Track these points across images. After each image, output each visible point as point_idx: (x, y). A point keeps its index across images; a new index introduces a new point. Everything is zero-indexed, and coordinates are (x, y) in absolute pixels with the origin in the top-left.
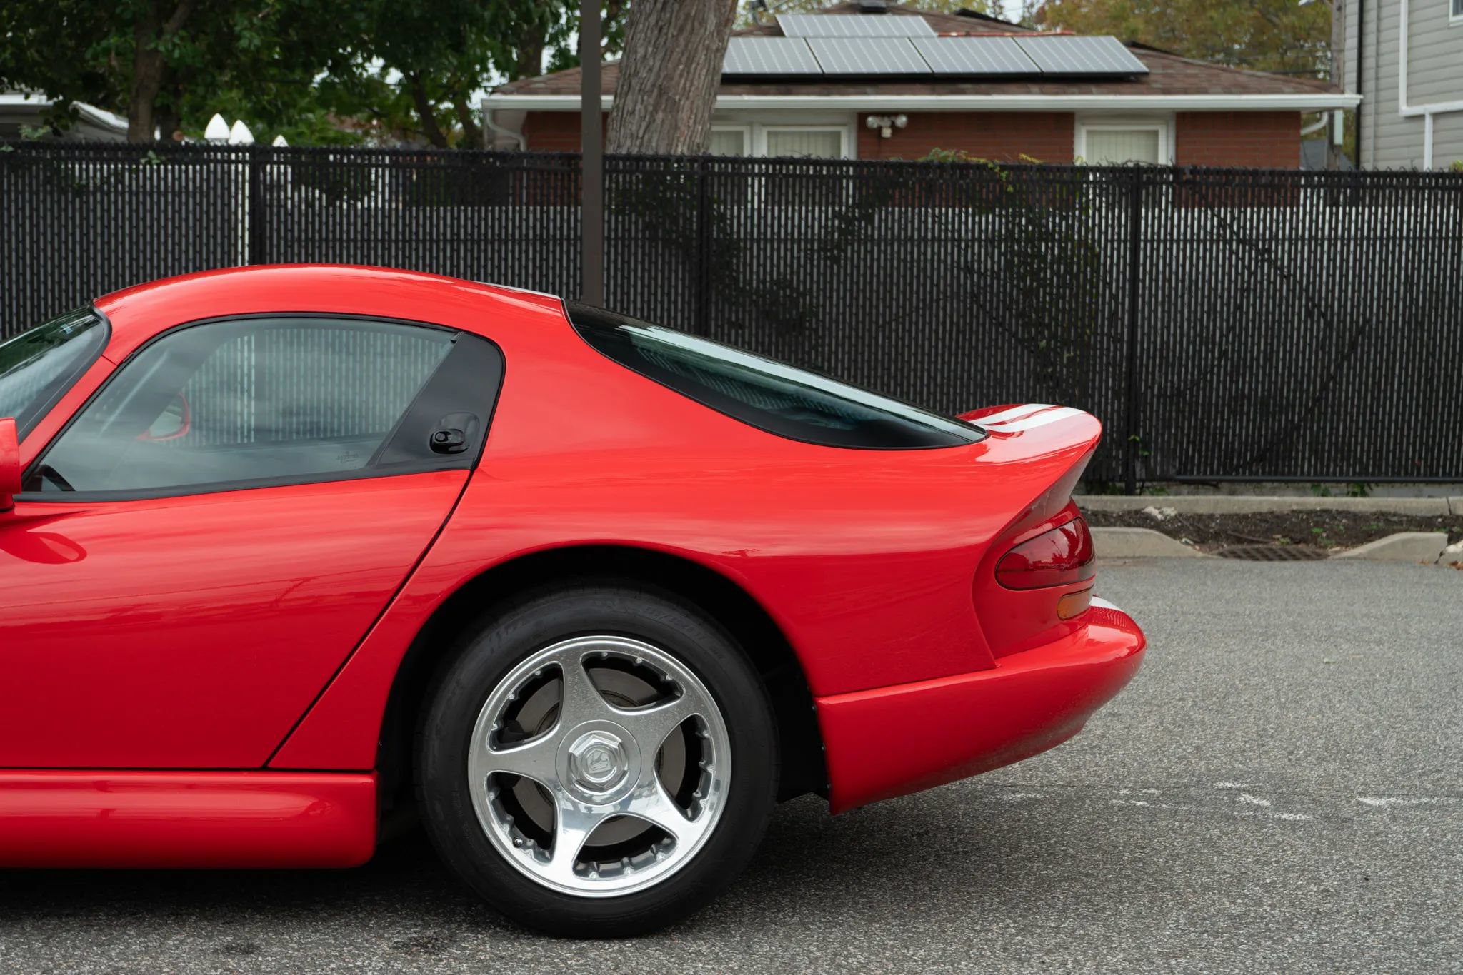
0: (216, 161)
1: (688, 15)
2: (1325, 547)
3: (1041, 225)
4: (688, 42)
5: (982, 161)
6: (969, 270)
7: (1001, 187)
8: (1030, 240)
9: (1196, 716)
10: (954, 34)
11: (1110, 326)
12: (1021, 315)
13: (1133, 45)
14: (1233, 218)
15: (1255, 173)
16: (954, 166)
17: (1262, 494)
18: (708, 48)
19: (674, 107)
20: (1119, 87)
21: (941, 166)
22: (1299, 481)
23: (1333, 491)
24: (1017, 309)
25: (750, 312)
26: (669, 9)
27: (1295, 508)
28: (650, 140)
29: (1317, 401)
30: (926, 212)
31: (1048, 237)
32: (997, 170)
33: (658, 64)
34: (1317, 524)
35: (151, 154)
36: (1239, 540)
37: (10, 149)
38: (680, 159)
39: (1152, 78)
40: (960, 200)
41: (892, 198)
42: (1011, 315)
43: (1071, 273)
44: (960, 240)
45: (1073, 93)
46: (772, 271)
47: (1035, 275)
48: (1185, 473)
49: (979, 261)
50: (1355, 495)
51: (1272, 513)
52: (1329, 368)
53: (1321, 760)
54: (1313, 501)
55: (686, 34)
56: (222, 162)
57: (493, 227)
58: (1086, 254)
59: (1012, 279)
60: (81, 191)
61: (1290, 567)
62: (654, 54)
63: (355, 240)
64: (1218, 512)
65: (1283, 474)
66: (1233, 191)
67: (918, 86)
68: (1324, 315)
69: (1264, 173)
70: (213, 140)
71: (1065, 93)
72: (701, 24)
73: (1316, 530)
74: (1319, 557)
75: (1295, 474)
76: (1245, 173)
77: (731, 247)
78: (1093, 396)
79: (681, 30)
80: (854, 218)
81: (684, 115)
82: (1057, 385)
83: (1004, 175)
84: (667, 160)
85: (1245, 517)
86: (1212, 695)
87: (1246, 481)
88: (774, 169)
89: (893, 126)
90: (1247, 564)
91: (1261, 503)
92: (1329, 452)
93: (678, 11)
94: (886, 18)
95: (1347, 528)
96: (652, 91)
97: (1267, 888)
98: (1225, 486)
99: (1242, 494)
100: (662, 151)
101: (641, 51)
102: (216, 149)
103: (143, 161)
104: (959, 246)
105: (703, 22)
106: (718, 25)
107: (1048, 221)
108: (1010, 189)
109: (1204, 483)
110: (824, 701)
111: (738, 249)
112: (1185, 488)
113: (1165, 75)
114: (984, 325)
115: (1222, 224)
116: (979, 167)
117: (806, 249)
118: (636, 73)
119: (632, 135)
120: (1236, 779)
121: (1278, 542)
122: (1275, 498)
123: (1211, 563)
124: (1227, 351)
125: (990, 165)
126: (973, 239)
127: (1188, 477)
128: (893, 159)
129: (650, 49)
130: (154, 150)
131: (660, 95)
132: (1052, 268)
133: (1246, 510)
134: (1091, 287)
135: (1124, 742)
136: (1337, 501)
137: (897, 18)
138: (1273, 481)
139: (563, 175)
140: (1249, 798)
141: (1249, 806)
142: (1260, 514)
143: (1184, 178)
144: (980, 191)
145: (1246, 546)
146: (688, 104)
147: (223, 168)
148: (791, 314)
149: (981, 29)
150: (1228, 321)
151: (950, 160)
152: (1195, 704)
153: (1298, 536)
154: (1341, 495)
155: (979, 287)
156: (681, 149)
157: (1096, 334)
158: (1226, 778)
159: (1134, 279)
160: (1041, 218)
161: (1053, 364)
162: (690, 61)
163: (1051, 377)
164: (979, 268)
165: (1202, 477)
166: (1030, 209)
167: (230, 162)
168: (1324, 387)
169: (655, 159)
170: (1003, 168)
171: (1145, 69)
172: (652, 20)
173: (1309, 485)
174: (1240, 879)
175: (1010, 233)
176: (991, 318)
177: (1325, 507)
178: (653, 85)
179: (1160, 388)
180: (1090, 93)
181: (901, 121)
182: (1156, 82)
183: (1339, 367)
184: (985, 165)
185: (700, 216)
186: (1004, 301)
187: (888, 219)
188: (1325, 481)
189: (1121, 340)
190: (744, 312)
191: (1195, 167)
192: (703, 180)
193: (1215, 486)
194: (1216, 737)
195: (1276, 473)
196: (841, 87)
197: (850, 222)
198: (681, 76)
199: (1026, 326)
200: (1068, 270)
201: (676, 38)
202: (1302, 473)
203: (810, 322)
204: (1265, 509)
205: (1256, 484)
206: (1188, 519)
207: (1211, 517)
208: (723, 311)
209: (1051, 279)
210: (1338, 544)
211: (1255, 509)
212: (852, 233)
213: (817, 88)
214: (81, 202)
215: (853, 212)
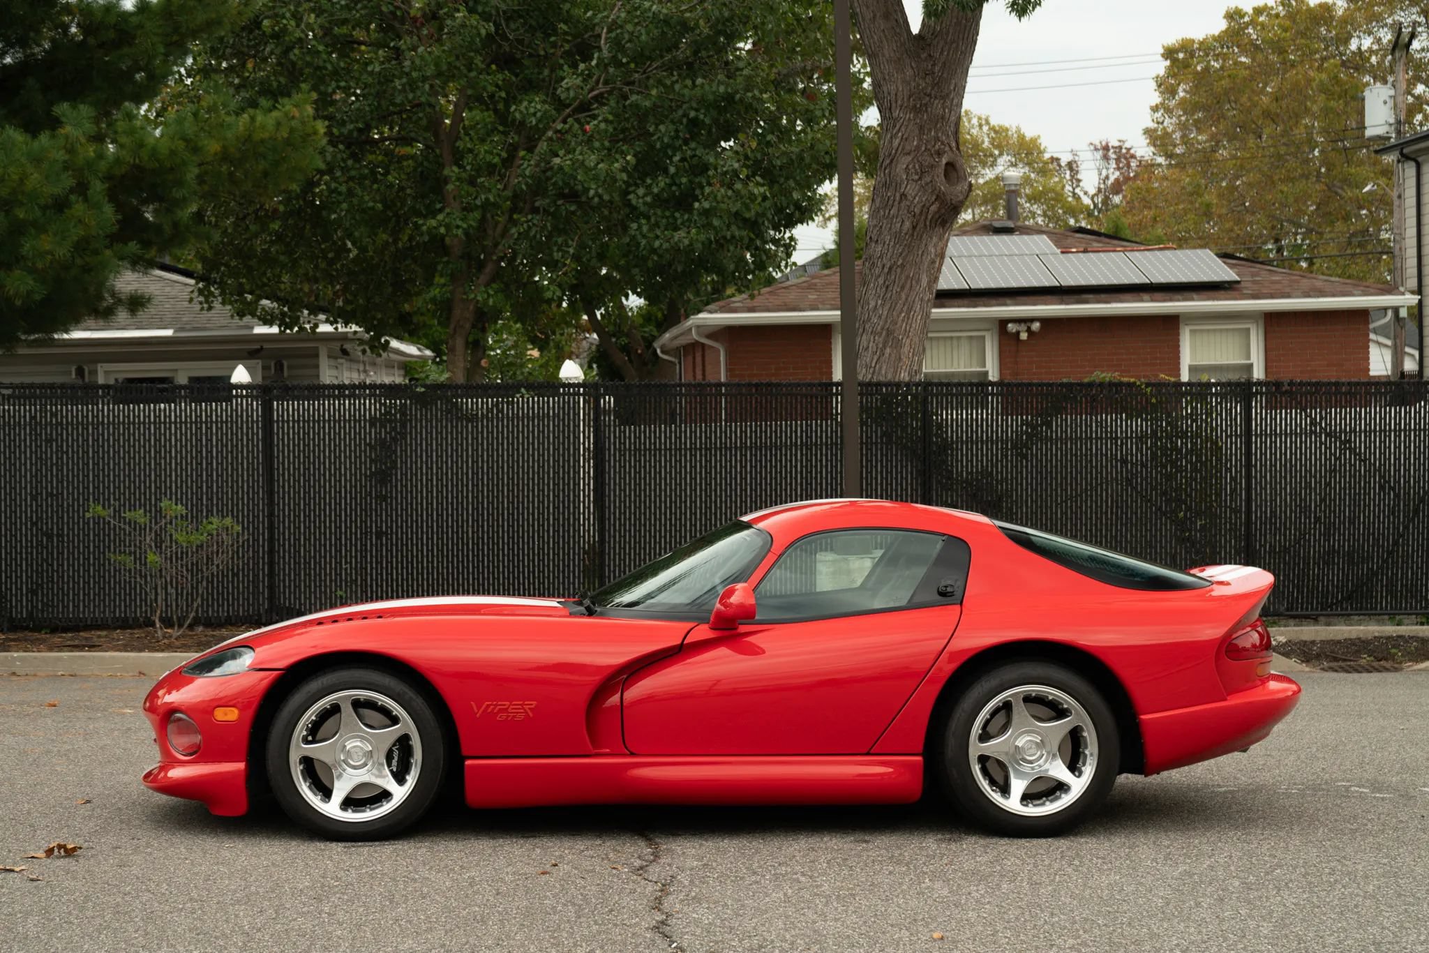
0: (569, 394)
1: (908, 277)
2: (1401, 663)
3: (1177, 426)
4: (908, 296)
5: (1132, 380)
6: (1124, 461)
7: (1147, 399)
8: (1169, 437)
9: (1320, 755)
10: (1074, 250)
11: (1231, 501)
12: (1164, 493)
13: (1224, 256)
14: (1321, 418)
15: (1337, 384)
16: (1111, 384)
17: (1351, 625)
18: (922, 300)
19: (898, 345)
20: (1216, 294)
21: (1101, 385)
22: (1379, 615)
23: (1406, 621)
24: (1161, 488)
25: (962, 496)
26: (893, 272)
27: (1377, 634)
28: (880, 368)
29: (1390, 553)
30: (1091, 419)
31: (1184, 435)
32: (1143, 387)
33: (885, 313)
34: (1394, 647)
35: (523, 390)
36: (1336, 659)
37: (423, 390)
38: (908, 385)
39: (1243, 284)
40: (1116, 408)
41: (1065, 409)
42: (1156, 493)
43: (1201, 461)
44: (1117, 438)
45: (1178, 300)
46: (977, 465)
47: (1173, 463)
48: (1292, 609)
49: (1132, 455)
50: (1422, 624)
51: (1359, 639)
52: (1399, 529)
53: (1398, 773)
54: (1390, 630)
55: (906, 290)
56: (575, 394)
57: (771, 437)
58: (1211, 447)
59: (1156, 467)
60: (472, 418)
61: (1374, 677)
62: (883, 305)
63: (670, 449)
64: (1318, 639)
65: (1367, 609)
66: (1321, 398)
67: (1049, 298)
68: (1393, 488)
69: (1343, 384)
70: (567, 379)
71: (1171, 300)
72: (917, 283)
73: (1394, 651)
74: (1396, 670)
75: (1376, 609)
76: (1329, 384)
77: (946, 446)
78: (1220, 553)
79: (903, 288)
80: (1037, 425)
81: (906, 349)
82: (1193, 545)
83: (1149, 390)
84: (898, 385)
85: (1339, 642)
86: (1328, 745)
87: (1339, 615)
88: (977, 390)
89: (1029, 330)
90: (1343, 675)
91: (1350, 631)
92: (1401, 591)
93: (901, 273)
94: (1016, 238)
95: (1416, 648)
96: (881, 333)
97: (1369, 820)
98: (1322, 619)
99: (1335, 625)
100: (889, 377)
101: (872, 304)
102: (570, 385)
103: (518, 395)
104: (1116, 442)
105: (918, 281)
106: (929, 282)
107: (1182, 424)
108: (1154, 400)
109: (1307, 617)
110: (1142, 717)
111: (952, 449)
112: (1292, 622)
113: (1254, 282)
114: (1136, 501)
115: (1313, 423)
116: (1129, 385)
117: (1002, 448)
118: (869, 319)
119: (866, 366)
120: (1348, 781)
121: (1365, 660)
122: (1362, 628)
123: (1316, 675)
124: (1320, 517)
125: (1138, 383)
126: (1127, 438)
127: (1294, 613)
128: (1065, 380)
129: (880, 302)
130: (525, 388)
131: (888, 335)
132: (1186, 458)
133: (1340, 637)
134: (1217, 472)
135: (1278, 767)
136: (1409, 629)
137: (1026, 237)
138: (1359, 615)
139: (822, 398)
140: (1357, 789)
141: (1357, 792)
142: (1350, 639)
143: (1284, 389)
144: (1132, 402)
145: (1341, 663)
146: (908, 341)
147: (574, 399)
148: (992, 496)
149: (1095, 244)
150: (1320, 494)
151: (1108, 379)
152: (1318, 750)
153: (1380, 656)
154: (1412, 624)
155: (1132, 474)
156: (904, 376)
157: (1221, 507)
158: (1343, 780)
159: (1249, 465)
160: (1177, 422)
161: (1190, 531)
162: (910, 310)
163: (1188, 539)
164: (1132, 459)
165: (1304, 613)
166: (1169, 415)
167: (579, 394)
168: (1396, 543)
169: (887, 385)
170: (1148, 385)
171: (1239, 279)
172: (881, 281)
173: (1386, 617)
174: (1355, 817)
175: (1154, 433)
176: (1142, 496)
177: (1400, 633)
178: (882, 329)
179: (1270, 546)
180: (1192, 300)
181: (1036, 326)
182: (1246, 288)
183: (1406, 528)
184: (1135, 383)
185: (924, 428)
186: (1151, 483)
187: (1063, 424)
188: (1399, 614)
189: (1240, 511)
190: (957, 495)
191: (1291, 381)
192: (925, 400)
193: (1315, 619)
194: (1334, 764)
195: (1361, 609)
196: (985, 300)
197: (1034, 428)
198: (903, 321)
199: (1168, 502)
200: (1199, 456)
201: (899, 293)
202: (1381, 609)
203: (1007, 502)
204: (1354, 636)
205: (1346, 617)
206: (1295, 644)
207: (1313, 642)
208: (942, 496)
209: (1186, 466)
210: (1410, 660)
211: (1346, 636)
212: (1036, 435)
213: (966, 301)
214: (472, 427)
215: (1037, 420)
